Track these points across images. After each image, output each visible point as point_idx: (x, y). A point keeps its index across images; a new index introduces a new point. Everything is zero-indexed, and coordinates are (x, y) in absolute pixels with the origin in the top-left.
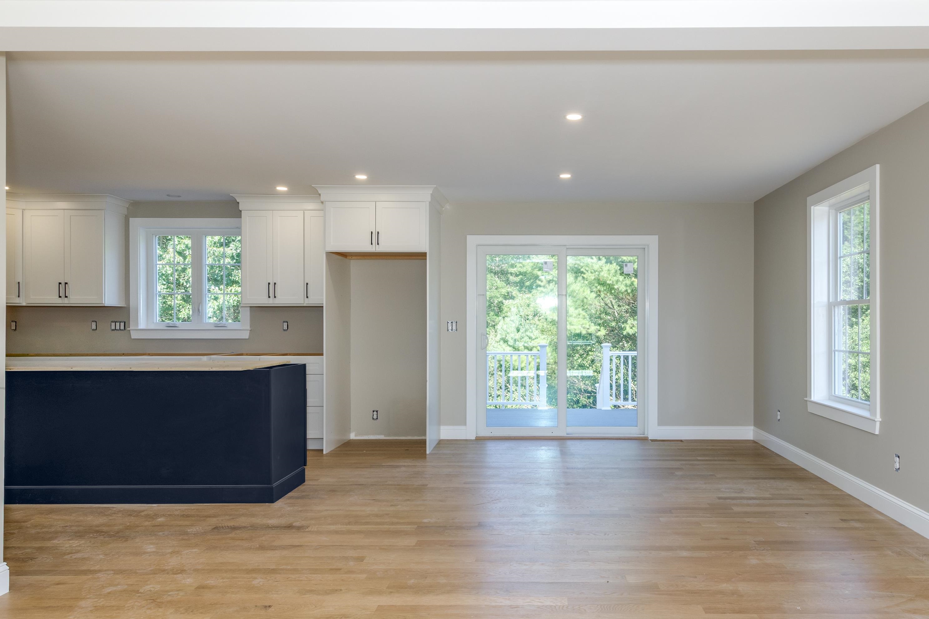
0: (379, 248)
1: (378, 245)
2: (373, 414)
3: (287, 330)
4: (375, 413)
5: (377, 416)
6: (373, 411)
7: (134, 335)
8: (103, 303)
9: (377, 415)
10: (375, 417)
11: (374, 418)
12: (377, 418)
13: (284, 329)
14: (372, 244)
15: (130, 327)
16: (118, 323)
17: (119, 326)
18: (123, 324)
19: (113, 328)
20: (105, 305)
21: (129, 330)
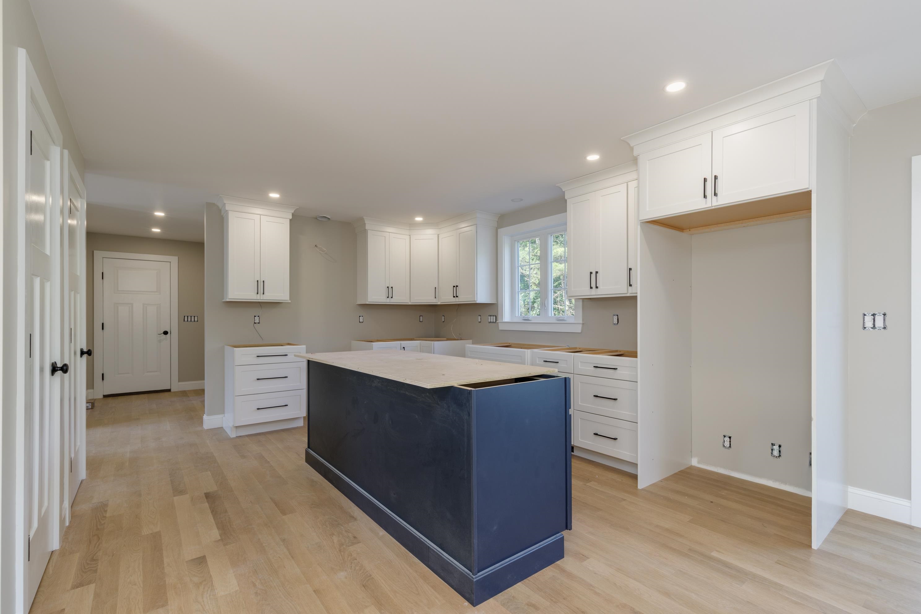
0: (717, 201)
1: (715, 197)
2: (724, 441)
3: (617, 324)
4: (727, 439)
5: (730, 444)
6: (725, 436)
7: (501, 327)
8: (475, 301)
9: (730, 442)
10: (727, 444)
11: (725, 446)
12: (730, 446)
13: (614, 323)
14: (705, 196)
15: (499, 320)
16: (492, 317)
17: (493, 319)
18: (495, 317)
19: (490, 321)
20: (477, 302)
21: (498, 323)
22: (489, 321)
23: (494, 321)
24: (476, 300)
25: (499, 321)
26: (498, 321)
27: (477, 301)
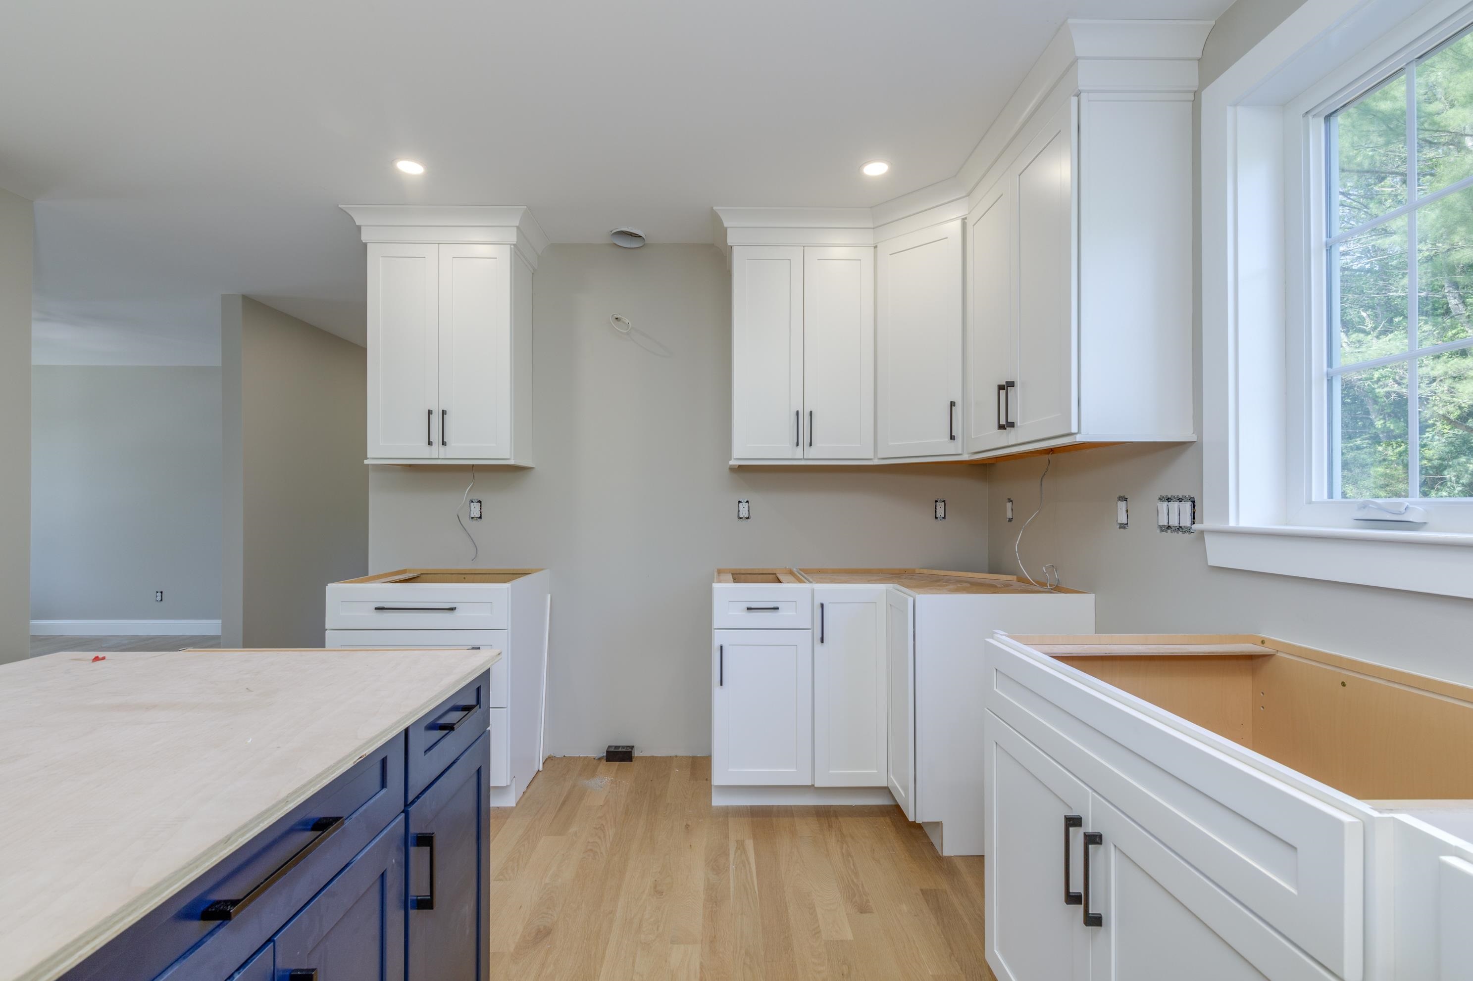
7: (1215, 553)
8: (1073, 434)
15: (1206, 520)
16: (1174, 505)
17: (1179, 514)
18: (1188, 505)
19: (1163, 522)
20: (1079, 439)
21: (1202, 533)
22: (1161, 523)
23: (1186, 522)
24: (1074, 429)
25: (1207, 523)
26: (1202, 523)
27: (1079, 432)
